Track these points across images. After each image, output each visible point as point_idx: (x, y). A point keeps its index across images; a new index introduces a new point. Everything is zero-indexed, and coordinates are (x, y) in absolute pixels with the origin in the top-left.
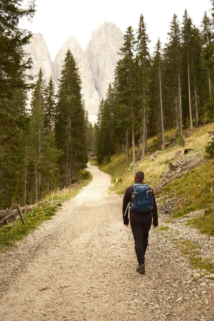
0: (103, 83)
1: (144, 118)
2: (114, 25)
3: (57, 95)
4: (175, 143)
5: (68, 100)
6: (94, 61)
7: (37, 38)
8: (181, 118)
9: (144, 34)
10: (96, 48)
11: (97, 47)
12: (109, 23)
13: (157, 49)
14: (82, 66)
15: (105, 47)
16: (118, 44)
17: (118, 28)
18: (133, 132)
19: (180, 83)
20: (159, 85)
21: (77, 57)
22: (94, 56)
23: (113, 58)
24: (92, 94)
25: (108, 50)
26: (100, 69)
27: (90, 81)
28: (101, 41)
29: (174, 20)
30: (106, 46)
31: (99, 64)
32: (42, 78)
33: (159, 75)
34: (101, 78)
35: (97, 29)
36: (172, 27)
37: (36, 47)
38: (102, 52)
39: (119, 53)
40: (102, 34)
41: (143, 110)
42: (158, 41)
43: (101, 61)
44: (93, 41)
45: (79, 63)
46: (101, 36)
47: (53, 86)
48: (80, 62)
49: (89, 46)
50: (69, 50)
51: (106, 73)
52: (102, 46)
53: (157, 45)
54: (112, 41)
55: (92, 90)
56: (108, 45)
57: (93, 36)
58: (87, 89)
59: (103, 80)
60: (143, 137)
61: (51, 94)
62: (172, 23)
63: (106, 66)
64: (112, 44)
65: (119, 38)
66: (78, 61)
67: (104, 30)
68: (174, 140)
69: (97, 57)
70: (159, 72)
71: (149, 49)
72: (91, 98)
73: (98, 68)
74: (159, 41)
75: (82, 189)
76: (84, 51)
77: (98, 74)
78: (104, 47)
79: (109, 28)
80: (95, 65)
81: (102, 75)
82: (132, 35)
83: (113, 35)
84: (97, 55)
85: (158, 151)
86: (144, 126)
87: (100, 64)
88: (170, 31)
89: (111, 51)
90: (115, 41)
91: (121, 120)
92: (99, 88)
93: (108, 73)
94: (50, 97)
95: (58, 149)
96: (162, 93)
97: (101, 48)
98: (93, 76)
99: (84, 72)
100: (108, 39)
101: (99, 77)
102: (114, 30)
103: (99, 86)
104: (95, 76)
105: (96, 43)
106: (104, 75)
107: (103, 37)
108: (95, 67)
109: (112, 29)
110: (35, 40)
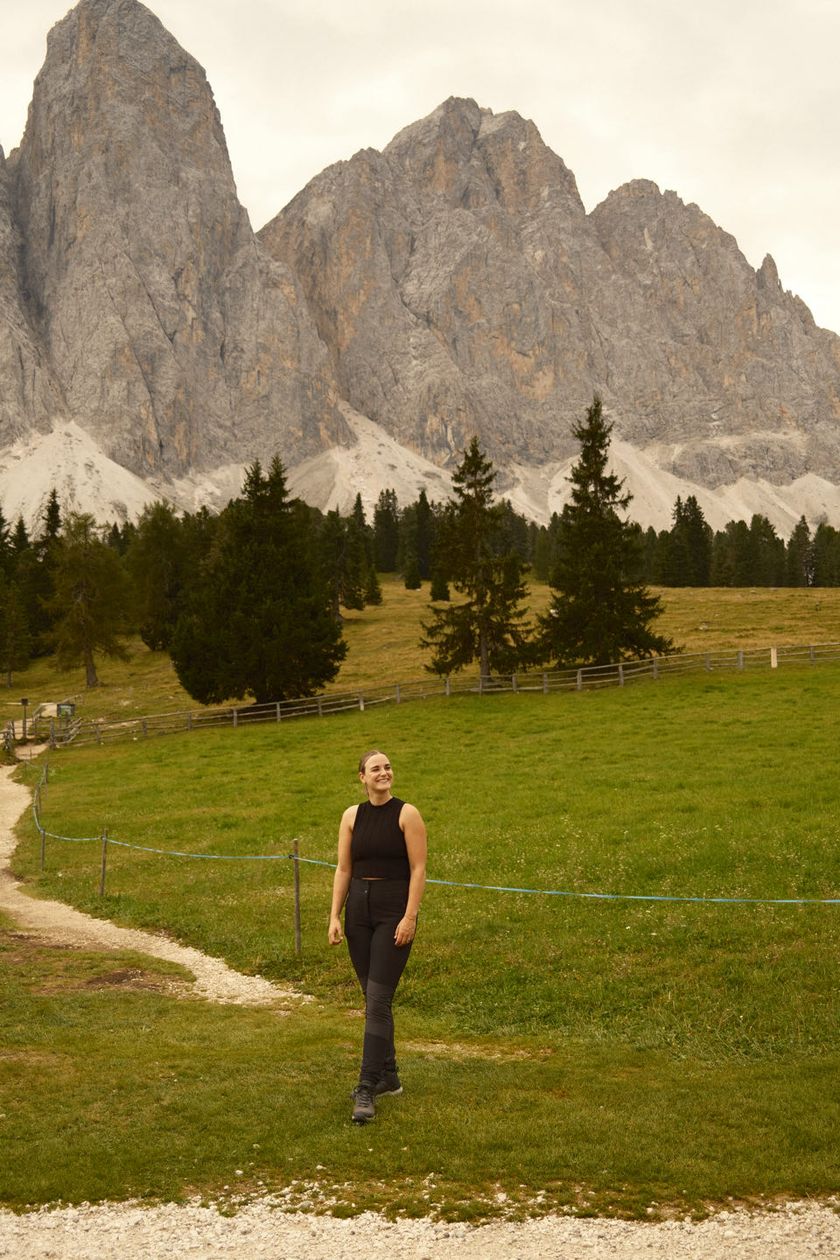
10: (52, 115)
11: (55, 109)
15: (86, 109)
16: (147, 95)
17: (155, 20)
22: (43, 152)
23: (120, 163)
25: (97, 125)
26: (60, 213)
28: (71, 79)
30: (91, 103)
31: (54, 193)
34: (59, 260)
35: (65, 23)
38: (69, 132)
40: (77, 46)
43: (61, 179)
46: (75, 57)
51: (80, 234)
52: (72, 103)
57: (48, 54)
59: (66, 269)
63: (80, 199)
64: (119, 93)
65: (155, 69)
67: (83, 22)
69: (53, 158)
77: (51, 241)
78: (78, 107)
79: (105, 18)
80: (41, 196)
81: (64, 245)
83: (121, 54)
84: (53, 147)
87: (59, 190)
89: (111, 130)
93: (84, 237)
97: (68, 111)
100: (100, 70)
101: (54, 254)
102: (129, 25)
103: (49, 295)
104: (38, 248)
105: (52, 90)
106: (69, 244)
107: (80, 61)
108: (38, 207)
109: (119, 24)
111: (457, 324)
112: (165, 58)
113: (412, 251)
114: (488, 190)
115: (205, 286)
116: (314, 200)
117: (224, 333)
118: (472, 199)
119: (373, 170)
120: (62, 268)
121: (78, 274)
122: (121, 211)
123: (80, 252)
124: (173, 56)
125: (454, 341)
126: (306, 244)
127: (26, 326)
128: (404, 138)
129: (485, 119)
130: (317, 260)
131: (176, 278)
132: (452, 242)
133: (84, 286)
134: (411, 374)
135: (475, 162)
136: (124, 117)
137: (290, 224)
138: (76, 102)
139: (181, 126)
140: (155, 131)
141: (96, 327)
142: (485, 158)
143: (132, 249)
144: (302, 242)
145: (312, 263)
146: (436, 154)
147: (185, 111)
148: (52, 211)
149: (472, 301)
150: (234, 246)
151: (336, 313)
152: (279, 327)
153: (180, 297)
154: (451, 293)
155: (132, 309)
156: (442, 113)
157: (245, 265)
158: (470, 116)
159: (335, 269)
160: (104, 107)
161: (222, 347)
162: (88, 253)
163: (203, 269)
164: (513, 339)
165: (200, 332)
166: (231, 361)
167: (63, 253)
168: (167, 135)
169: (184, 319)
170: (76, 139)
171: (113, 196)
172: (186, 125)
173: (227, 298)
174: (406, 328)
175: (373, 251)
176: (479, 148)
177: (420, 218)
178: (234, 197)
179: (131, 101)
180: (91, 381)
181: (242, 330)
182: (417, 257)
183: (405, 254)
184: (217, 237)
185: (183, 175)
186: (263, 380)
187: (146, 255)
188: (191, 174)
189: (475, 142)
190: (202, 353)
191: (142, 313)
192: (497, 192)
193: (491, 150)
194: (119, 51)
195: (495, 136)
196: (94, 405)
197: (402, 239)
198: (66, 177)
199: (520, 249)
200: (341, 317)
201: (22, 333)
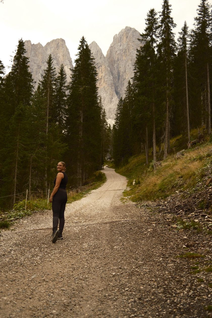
0: (123, 88)
1: (167, 112)
3: (69, 86)
4: (203, 140)
5: (80, 91)
6: (115, 66)
7: (59, 44)
8: (210, 113)
9: (169, 17)
10: (117, 54)
11: (118, 52)
12: (131, 28)
13: (183, 35)
14: (102, 72)
15: (126, 52)
18: (154, 128)
19: (208, 74)
20: (185, 75)
21: (98, 62)
22: (114, 61)
24: (112, 98)
25: (129, 55)
26: (121, 74)
27: (110, 86)
28: (122, 46)
29: (202, 3)
30: (127, 51)
31: (119, 69)
32: (52, 66)
33: (185, 64)
34: (121, 82)
35: (119, 34)
36: (200, 11)
37: (58, 53)
38: (122, 57)
39: (139, 40)
40: (123, 39)
41: (166, 103)
42: (183, 26)
43: (121, 66)
44: (115, 46)
45: (100, 68)
46: (122, 41)
47: (64, 76)
48: (101, 66)
49: (110, 51)
50: (83, 37)
52: (123, 51)
53: (183, 30)
54: (132, 46)
55: (112, 94)
56: (129, 50)
57: (114, 41)
58: (107, 93)
59: (123, 85)
60: (166, 134)
61: (62, 84)
62: (201, 7)
63: (127, 70)
64: (133, 49)
66: (99, 65)
67: (125, 35)
68: (202, 138)
69: (118, 62)
70: (185, 61)
71: (174, 35)
73: (119, 73)
74: (185, 25)
75: (90, 193)
76: (105, 56)
77: (119, 79)
78: (124, 52)
79: (130, 34)
80: (115, 70)
82: (155, 19)
83: (134, 40)
84: (118, 60)
85: (184, 150)
86: (167, 121)
87: (121, 69)
88: (198, 16)
89: (132, 56)
90: (136, 46)
91: (140, 114)
92: (119, 93)
93: (128, 78)
94: (60, 88)
95: (62, 144)
96: (188, 84)
97: (122, 53)
98: (113, 80)
99: (105, 76)
100: (129, 44)
101: (120, 82)
102: (135, 35)
103: (120, 90)
104: (115, 81)
105: (117, 48)
106: (124, 80)
107: (124, 42)
108: (115, 72)
109: (133, 35)
110: (57, 46)
123: (127, 81)
138: (124, 51)
160: (130, 51)
167: (122, 82)
170: (124, 58)
194: (133, 40)
198: (122, 66)
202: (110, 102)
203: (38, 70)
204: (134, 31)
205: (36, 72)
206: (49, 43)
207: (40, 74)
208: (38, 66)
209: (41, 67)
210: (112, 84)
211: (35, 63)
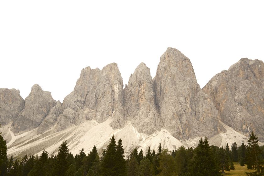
2: (176, 50)
7: (113, 67)
10: (161, 71)
12: (172, 49)
14: (144, 88)
15: (167, 69)
16: (179, 65)
17: (180, 52)
21: (141, 80)
23: (174, 78)
24: (149, 112)
25: (169, 72)
27: (148, 101)
28: (164, 64)
30: (168, 68)
31: (161, 85)
34: (162, 97)
35: (163, 55)
37: (111, 74)
38: (164, 74)
40: (165, 58)
43: (163, 82)
45: (142, 85)
51: (166, 92)
52: (164, 68)
54: (173, 64)
55: (149, 109)
58: (145, 108)
63: (166, 85)
64: (173, 66)
65: (180, 60)
66: (142, 83)
67: (167, 54)
69: (161, 79)
72: (147, 116)
79: (170, 53)
80: (159, 86)
81: (163, 94)
83: (174, 59)
84: (161, 77)
89: (172, 72)
97: (164, 70)
99: (145, 92)
100: (170, 62)
102: (175, 54)
103: (160, 104)
104: (158, 95)
105: (161, 67)
107: (166, 61)
108: (158, 88)
109: (173, 54)
110: (110, 69)
111: (248, 105)
112: (182, 58)
113: (236, 90)
114: (252, 76)
115: (191, 100)
116: (213, 81)
117: (195, 109)
118: (249, 78)
119: (226, 74)
120: (163, 98)
121: (166, 99)
122: (174, 87)
123: (166, 95)
124: (183, 58)
125: (248, 108)
126: (212, 90)
127: (156, 110)
128: (232, 67)
129: (250, 62)
130: (215, 93)
131: (185, 99)
132: (245, 87)
133: (167, 102)
134: (238, 116)
135: (249, 70)
136: (174, 70)
137: (208, 87)
139: (185, 70)
140: (180, 71)
141: (169, 109)
142: (251, 69)
143: (176, 94)
144: (211, 90)
145: (214, 94)
146: (240, 69)
147: (186, 67)
148: (161, 88)
149: (251, 99)
150: (197, 92)
151: (220, 104)
152: (207, 107)
153: (186, 103)
154: (246, 98)
155: (177, 106)
156: (240, 61)
157: (199, 95)
158: (246, 61)
159: (219, 95)
160: (170, 68)
161: (195, 112)
162: (168, 95)
163: (191, 97)
164: (262, 107)
165: (191, 110)
166: (197, 115)
168: (183, 72)
169: (187, 107)
171: (172, 84)
172: (186, 70)
173: (196, 102)
174: (236, 106)
175: (227, 90)
176: (249, 67)
177: (237, 83)
178: (196, 82)
179: (176, 67)
180: (169, 120)
181: (199, 108)
182: (237, 91)
183: (234, 90)
184: (193, 90)
185: (186, 79)
186: (204, 119)
187: (179, 95)
188: (187, 79)
189: (248, 66)
190: (191, 114)
191: (179, 106)
192: (255, 76)
193: (252, 67)
195: (253, 65)
196: (169, 125)
197: (233, 88)
199: (262, 87)
200: (221, 105)
201: (155, 111)
202: (146, 116)
203: (94, 90)
204: (175, 51)
205: (92, 92)
206: (105, 67)
207: (94, 94)
208: (94, 86)
209: (96, 87)
210: (152, 99)
211: (92, 84)
